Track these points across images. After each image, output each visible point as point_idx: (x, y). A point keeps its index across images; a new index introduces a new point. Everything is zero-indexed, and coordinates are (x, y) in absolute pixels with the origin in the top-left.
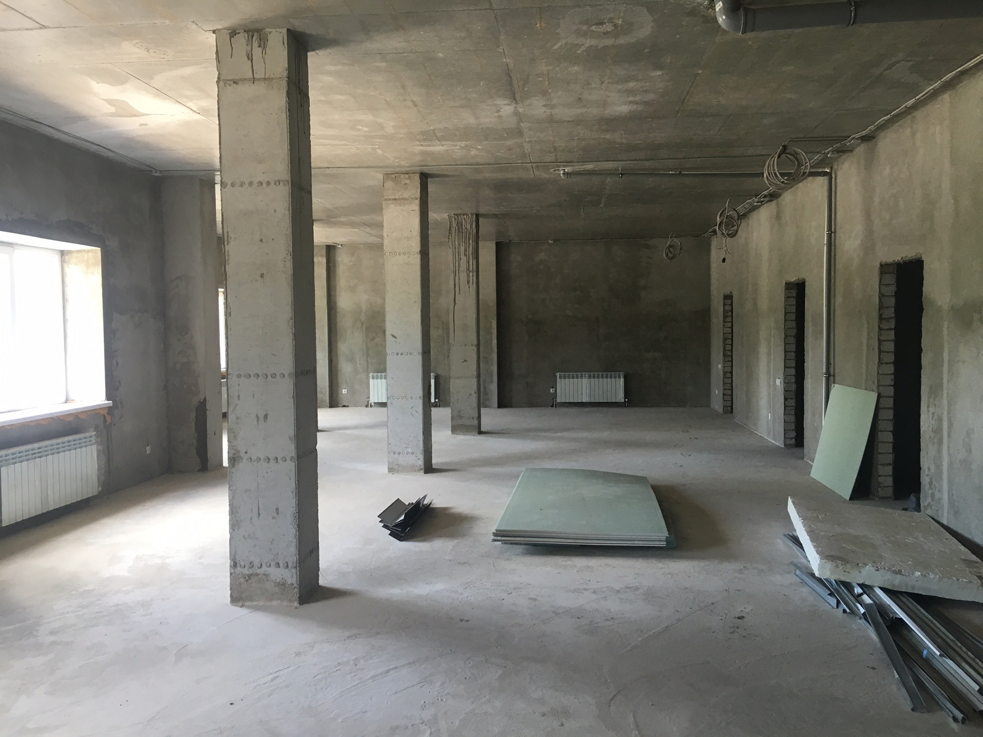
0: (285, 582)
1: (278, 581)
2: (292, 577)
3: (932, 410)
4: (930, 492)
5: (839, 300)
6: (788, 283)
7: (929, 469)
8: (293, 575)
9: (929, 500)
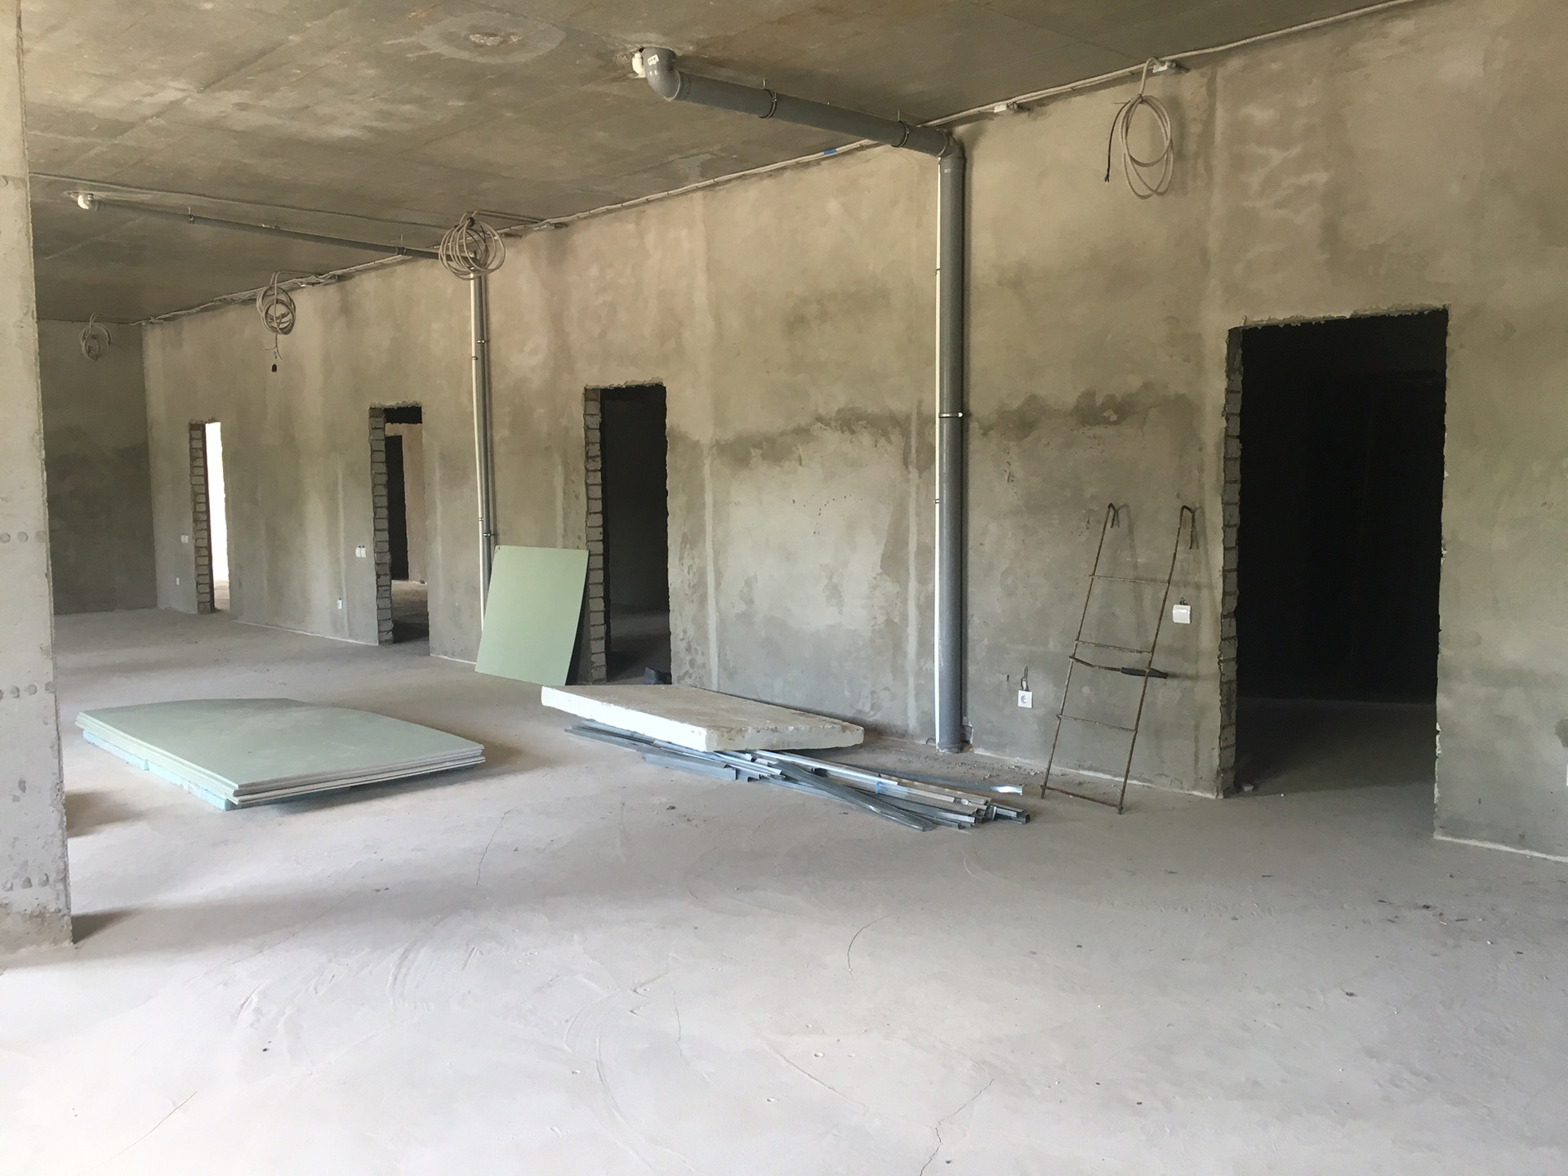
0: (43, 910)
1: (29, 912)
2: (58, 898)
3: (687, 562)
4: (688, 658)
5: (500, 434)
6: (375, 408)
7: (685, 632)
8: (58, 895)
9: (687, 667)
